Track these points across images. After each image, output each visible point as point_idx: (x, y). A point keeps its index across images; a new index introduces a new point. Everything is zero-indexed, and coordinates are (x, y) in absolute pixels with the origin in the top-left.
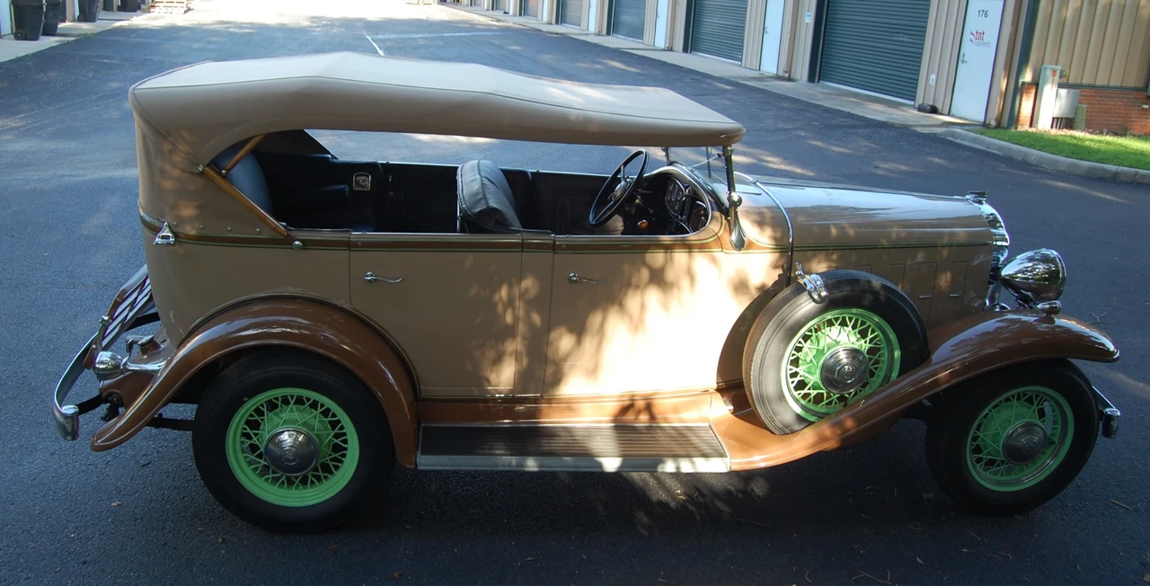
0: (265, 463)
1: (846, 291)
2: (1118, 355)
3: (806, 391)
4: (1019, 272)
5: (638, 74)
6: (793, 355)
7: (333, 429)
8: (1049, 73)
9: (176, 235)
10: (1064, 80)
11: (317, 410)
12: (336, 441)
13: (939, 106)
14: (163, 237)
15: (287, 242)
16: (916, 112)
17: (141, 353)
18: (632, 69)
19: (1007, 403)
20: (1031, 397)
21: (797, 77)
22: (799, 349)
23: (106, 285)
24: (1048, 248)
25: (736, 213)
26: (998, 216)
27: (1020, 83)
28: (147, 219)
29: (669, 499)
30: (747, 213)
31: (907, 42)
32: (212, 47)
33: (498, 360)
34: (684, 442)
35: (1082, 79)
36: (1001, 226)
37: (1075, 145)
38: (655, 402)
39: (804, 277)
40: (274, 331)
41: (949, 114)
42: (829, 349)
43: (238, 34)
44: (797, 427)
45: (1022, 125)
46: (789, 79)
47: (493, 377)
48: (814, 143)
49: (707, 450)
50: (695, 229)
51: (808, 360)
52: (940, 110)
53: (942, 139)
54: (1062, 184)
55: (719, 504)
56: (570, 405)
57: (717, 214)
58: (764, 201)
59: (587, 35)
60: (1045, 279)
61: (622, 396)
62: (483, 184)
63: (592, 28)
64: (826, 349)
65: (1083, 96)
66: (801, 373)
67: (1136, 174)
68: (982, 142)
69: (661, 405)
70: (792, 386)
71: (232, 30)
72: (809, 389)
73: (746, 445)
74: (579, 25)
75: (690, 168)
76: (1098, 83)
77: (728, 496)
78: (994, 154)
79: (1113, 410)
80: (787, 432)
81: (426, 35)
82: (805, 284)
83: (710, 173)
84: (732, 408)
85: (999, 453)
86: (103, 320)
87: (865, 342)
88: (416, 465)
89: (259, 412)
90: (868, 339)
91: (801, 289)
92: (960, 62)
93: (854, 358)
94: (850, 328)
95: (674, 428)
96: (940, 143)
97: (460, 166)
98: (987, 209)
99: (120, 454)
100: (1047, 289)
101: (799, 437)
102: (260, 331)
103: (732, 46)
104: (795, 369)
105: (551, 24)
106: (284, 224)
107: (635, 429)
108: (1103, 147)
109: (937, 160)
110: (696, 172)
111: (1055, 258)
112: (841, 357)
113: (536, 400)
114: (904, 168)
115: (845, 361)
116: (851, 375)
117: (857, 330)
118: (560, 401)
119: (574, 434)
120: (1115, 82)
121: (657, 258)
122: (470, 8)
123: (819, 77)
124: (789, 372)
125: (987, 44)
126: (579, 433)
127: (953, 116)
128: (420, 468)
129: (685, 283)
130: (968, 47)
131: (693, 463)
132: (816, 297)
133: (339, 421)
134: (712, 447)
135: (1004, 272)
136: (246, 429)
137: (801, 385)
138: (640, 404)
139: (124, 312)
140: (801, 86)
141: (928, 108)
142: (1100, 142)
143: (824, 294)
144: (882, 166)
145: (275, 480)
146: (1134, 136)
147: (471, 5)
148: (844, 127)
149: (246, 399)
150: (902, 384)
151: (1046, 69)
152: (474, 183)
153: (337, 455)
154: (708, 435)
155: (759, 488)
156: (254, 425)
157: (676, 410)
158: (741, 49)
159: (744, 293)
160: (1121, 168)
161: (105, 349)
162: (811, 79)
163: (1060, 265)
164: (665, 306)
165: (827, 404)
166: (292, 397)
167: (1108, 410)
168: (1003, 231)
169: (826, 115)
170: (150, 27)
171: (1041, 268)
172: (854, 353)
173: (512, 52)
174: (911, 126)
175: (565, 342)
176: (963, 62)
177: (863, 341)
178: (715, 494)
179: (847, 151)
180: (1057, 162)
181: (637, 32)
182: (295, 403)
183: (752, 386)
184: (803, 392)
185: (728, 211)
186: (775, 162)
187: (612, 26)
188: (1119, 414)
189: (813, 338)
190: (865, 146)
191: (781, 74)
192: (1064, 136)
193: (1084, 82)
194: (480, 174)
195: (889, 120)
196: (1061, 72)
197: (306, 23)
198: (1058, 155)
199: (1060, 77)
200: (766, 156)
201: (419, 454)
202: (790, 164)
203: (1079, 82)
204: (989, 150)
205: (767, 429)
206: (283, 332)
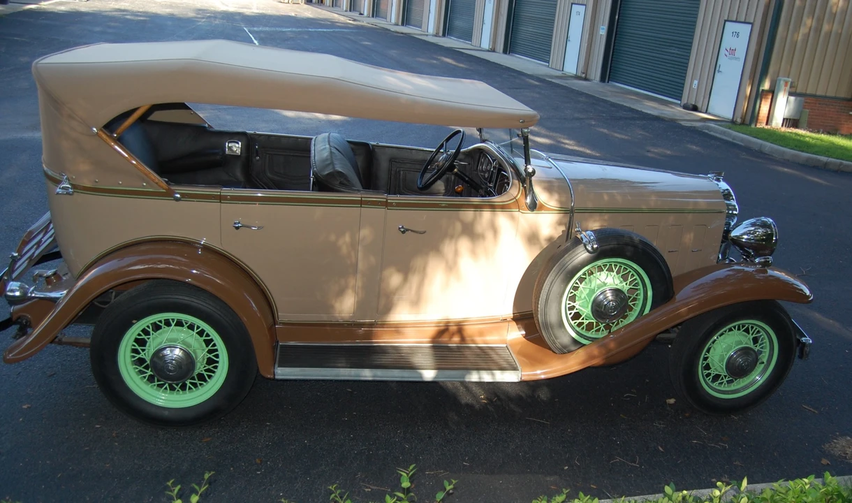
0: (152, 373)
1: (613, 245)
2: (812, 298)
3: (580, 321)
4: (744, 234)
5: (466, 69)
6: (572, 292)
7: (207, 346)
8: (782, 83)
9: (74, 186)
10: (793, 90)
11: (193, 330)
12: (209, 356)
13: (699, 105)
14: (63, 188)
15: (169, 194)
16: (682, 109)
17: (46, 284)
18: (461, 65)
19: (730, 333)
20: (748, 328)
21: (592, 77)
22: (576, 288)
23: (17, 228)
24: (766, 216)
25: (531, 181)
26: (731, 191)
27: (761, 90)
28: (50, 173)
29: (474, 403)
30: (541, 182)
31: (677, 54)
32: (110, 31)
33: (341, 293)
34: (486, 359)
35: (806, 90)
36: (733, 199)
37: (799, 141)
38: (466, 327)
39: (581, 233)
40: (159, 266)
41: (706, 112)
42: (599, 288)
43: (133, 20)
44: (573, 348)
45: (760, 123)
46: (586, 79)
47: (337, 306)
48: (602, 130)
49: (504, 364)
50: (500, 193)
51: (583, 297)
52: (699, 110)
53: (701, 131)
54: (786, 170)
55: (512, 406)
56: (398, 328)
57: (516, 182)
58: (554, 173)
59: (427, 35)
60: (763, 240)
61: (439, 323)
62: (331, 152)
63: (431, 30)
64: (596, 289)
65: (806, 102)
66: (577, 307)
67: (841, 164)
68: (729, 135)
69: (470, 330)
70: (570, 317)
71: (128, 17)
72: (583, 319)
73: (533, 361)
74: (420, 27)
75: (497, 145)
76: (819, 93)
77: (519, 400)
78: (738, 144)
79: (807, 340)
80: (564, 351)
81: (294, 29)
82: (582, 239)
83: (512, 150)
84: (524, 332)
85: (723, 369)
86: (13, 256)
87: (626, 284)
88: (274, 375)
89: (146, 332)
90: (628, 282)
91: (578, 242)
92: (716, 72)
93: (617, 296)
94: (615, 273)
95: (480, 348)
96: (698, 134)
97: (314, 137)
98: (724, 185)
99: (30, 366)
100: (764, 248)
101: (574, 355)
102: (147, 266)
103: (542, 50)
104: (572, 304)
105: (397, 25)
106: (166, 180)
107: (449, 349)
108: (819, 143)
109: (694, 147)
110: (502, 149)
111: (770, 224)
112: (608, 295)
113: (371, 325)
114: (669, 152)
115: (610, 298)
116: (615, 308)
117: (620, 275)
118: (390, 326)
119: (402, 352)
120: (831, 93)
121: (469, 215)
122: (331, 9)
123: (609, 78)
124: (568, 306)
125: (738, 59)
126: (405, 351)
127: (709, 114)
128: (276, 377)
129: (489, 235)
130: (723, 60)
131: (493, 375)
132: (589, 248)
133: (212, 340)
134: (507, 361)
135: (734, 234)
136: (134, 346)
137: (577, 316)
138: (453, 328)
139: (32, 250)
140: (594, 85)
141: (691, 106)
142: (817, 139)
143: (595, 246)
144: (652, 150)
145: (160, 386)
146: (842, 135)
147: (333, 6)
148: (626, 118)
149: (134, 321)
150: (652, 316)
151: (780, 80)
152: (324, 152)
153: (210, 367)
154: (505, 354)
155: (544, 394)
156: (141, 342)
157: (481, 334)
158: (548, 52)
159: (535, 244)
160: (830, 159)
161: (16, 280)
162: (603, 79)
163: (774, 230)
164: (473, 253)
165: (596, 331)
166: (173, 320)
167: (803, 339)
168: (734, 203)
169: (613, 109)
170: (56, 11)
171: (761, 231)
172: (617, 292)
173: (365, 46)
174: (677, 120)
175: (395, 279)
176: (719, 71)
177: (624, 283)
178: (510, 399)
179: (626, 137)
180: (784, 152)
181: (467, 35)
182: (175, 325)
183: (539, 316)
184: (578, 321)
185: (525, 180)
186: (570, 144)
187: (447, 29)
188: (811, 342)
189: (587, 280)
190: (641, 134)
191: (579, 74)
192: (791, 133)
193: (808, 92)
194: (329, 144)
195: (660, 115)
196: (792, 83)
197: (191, 14)
198: (785, 147)
199: (791, 87)
200: (564, 139)
201: (276, 366)
202: (582, 146)
203: (804, 92)
204: (735, 141)
205: (550, 349)
206: (167, 268)
